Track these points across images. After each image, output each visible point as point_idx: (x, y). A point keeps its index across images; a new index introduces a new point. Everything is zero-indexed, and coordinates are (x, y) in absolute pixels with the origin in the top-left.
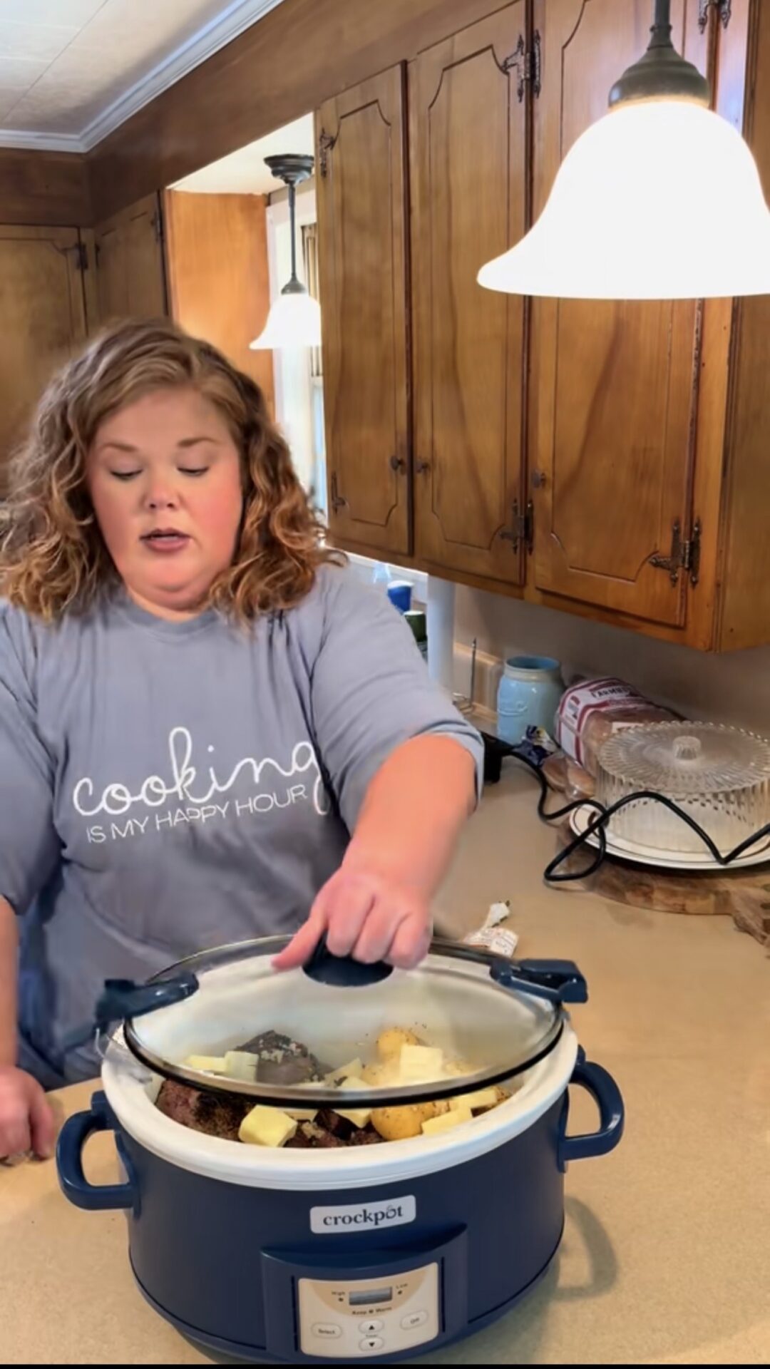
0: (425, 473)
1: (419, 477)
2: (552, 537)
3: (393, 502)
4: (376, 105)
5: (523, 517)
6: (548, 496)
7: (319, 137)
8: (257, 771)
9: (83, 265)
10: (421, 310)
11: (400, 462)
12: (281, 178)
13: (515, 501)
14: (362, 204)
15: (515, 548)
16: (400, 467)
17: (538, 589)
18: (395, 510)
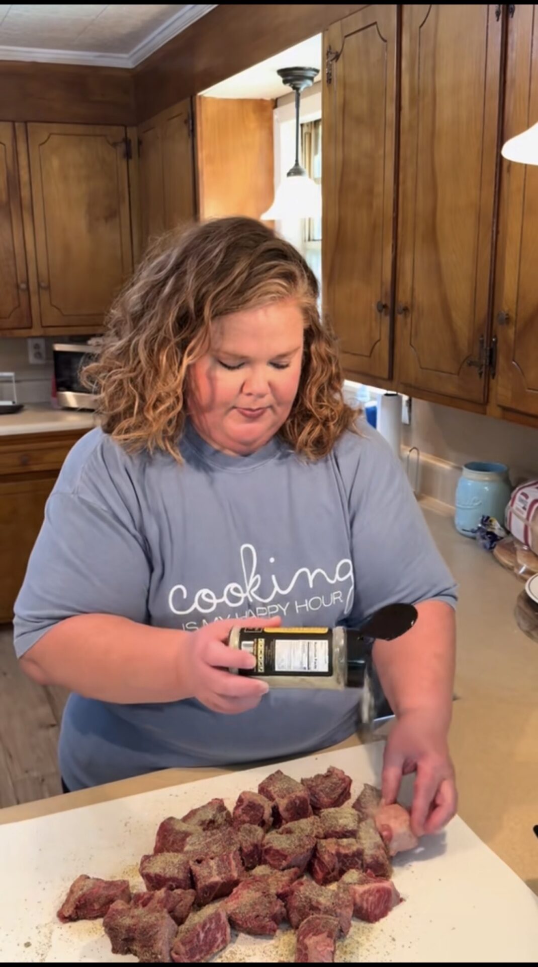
0: (406, 317)
1: (400, 318)
2: (513, 365)
3: (378, 338)
4: (375, 27)
5: (488, 348)
6: (511, 332)
7: (326, 52)
8: (311, 578)
9: (128, 155)
10: (408, 184)
11: (385, 306)
12: (290, 85)
13: (482, 336)
14: (360, 105)
15: (481, 374)
16: (384, 310)
17: (499, 406)
18: (378, 344)
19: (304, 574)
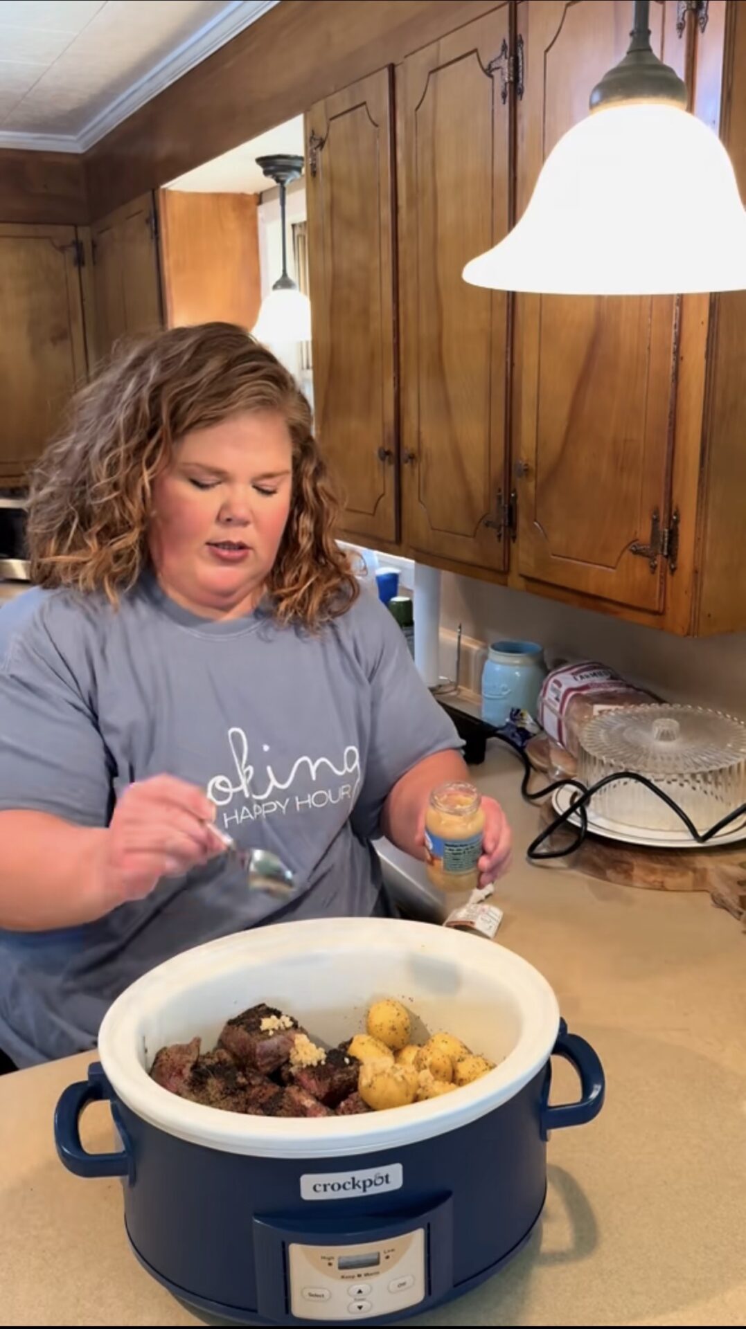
0: (412, 467)
1: (406, 467)
2: (535, 526)
3: (382, 492)
4: (364, 107)
5: (507, 506)
6: (531, 486)
7: (309, 137)
8: (313, 769)
9: (80, 262)
11: (388, 453)
12: (273, 177)
13: (500, 491)
14: (350, 203)
15: (499, 536)
16: (387, 458)
17: (522, 576)
18: (382, 499)
19: (305, 765)
